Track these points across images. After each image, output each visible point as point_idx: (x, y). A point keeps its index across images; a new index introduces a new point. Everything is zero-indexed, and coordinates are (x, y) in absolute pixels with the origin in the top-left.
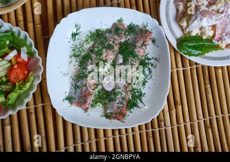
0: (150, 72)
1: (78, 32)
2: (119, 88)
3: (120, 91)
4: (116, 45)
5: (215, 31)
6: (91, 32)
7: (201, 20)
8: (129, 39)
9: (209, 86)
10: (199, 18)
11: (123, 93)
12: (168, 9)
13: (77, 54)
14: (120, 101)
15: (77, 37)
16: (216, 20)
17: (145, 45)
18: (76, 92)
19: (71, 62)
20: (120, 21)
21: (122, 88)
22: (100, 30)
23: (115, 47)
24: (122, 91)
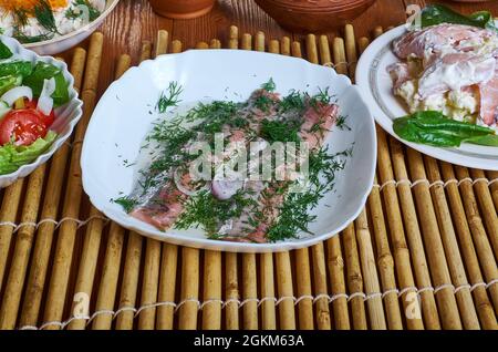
0: (330, 179)
1: (173, 100)
2: (253, 193)
3: (255, 198)
4: (254, 122)
5: (478, 99)
6: (201, 104)
7: (444, 70)
8: (284, 119)
9: (477, 220)
10: (438, 69)
11: (260, 203)
12: (374, 75)
13: (162, 134)
14: (250, 219)
15: (169, 108)
16: (478, 71)
17: (321, 130)
18: (145, 193)
19: (145, 147)
20: (268, 87)
21: (259, 194)
22: (221, 103)
23: (251, 125)
24: (259, 199)
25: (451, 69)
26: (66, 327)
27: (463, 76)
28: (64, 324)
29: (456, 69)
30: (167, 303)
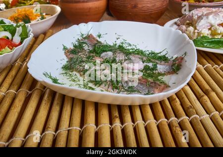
7: (207, 18)
10: (204, 18)
25: (211, 17)
26: (8, 145)
27: (217, 19)
28: (7, 144)
29: (213, 17)
30: (75, 128)
